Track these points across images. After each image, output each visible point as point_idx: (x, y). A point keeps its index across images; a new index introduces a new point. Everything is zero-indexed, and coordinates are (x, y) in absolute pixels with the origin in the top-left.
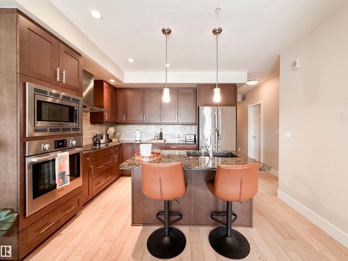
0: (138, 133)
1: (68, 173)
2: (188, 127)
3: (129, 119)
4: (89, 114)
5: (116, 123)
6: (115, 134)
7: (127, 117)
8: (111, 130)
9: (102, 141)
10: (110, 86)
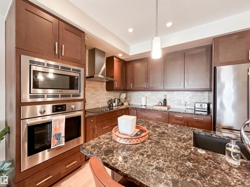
0: (144, 98)
1: (63, 134)
2: (199, 94)
3: (136, 86)
4: (105, 84)
5: (126, 90)
6: (126, 98)
7: (133, 85)
8: (123, 96)
9: (114, 104)
10: (120, 60)
